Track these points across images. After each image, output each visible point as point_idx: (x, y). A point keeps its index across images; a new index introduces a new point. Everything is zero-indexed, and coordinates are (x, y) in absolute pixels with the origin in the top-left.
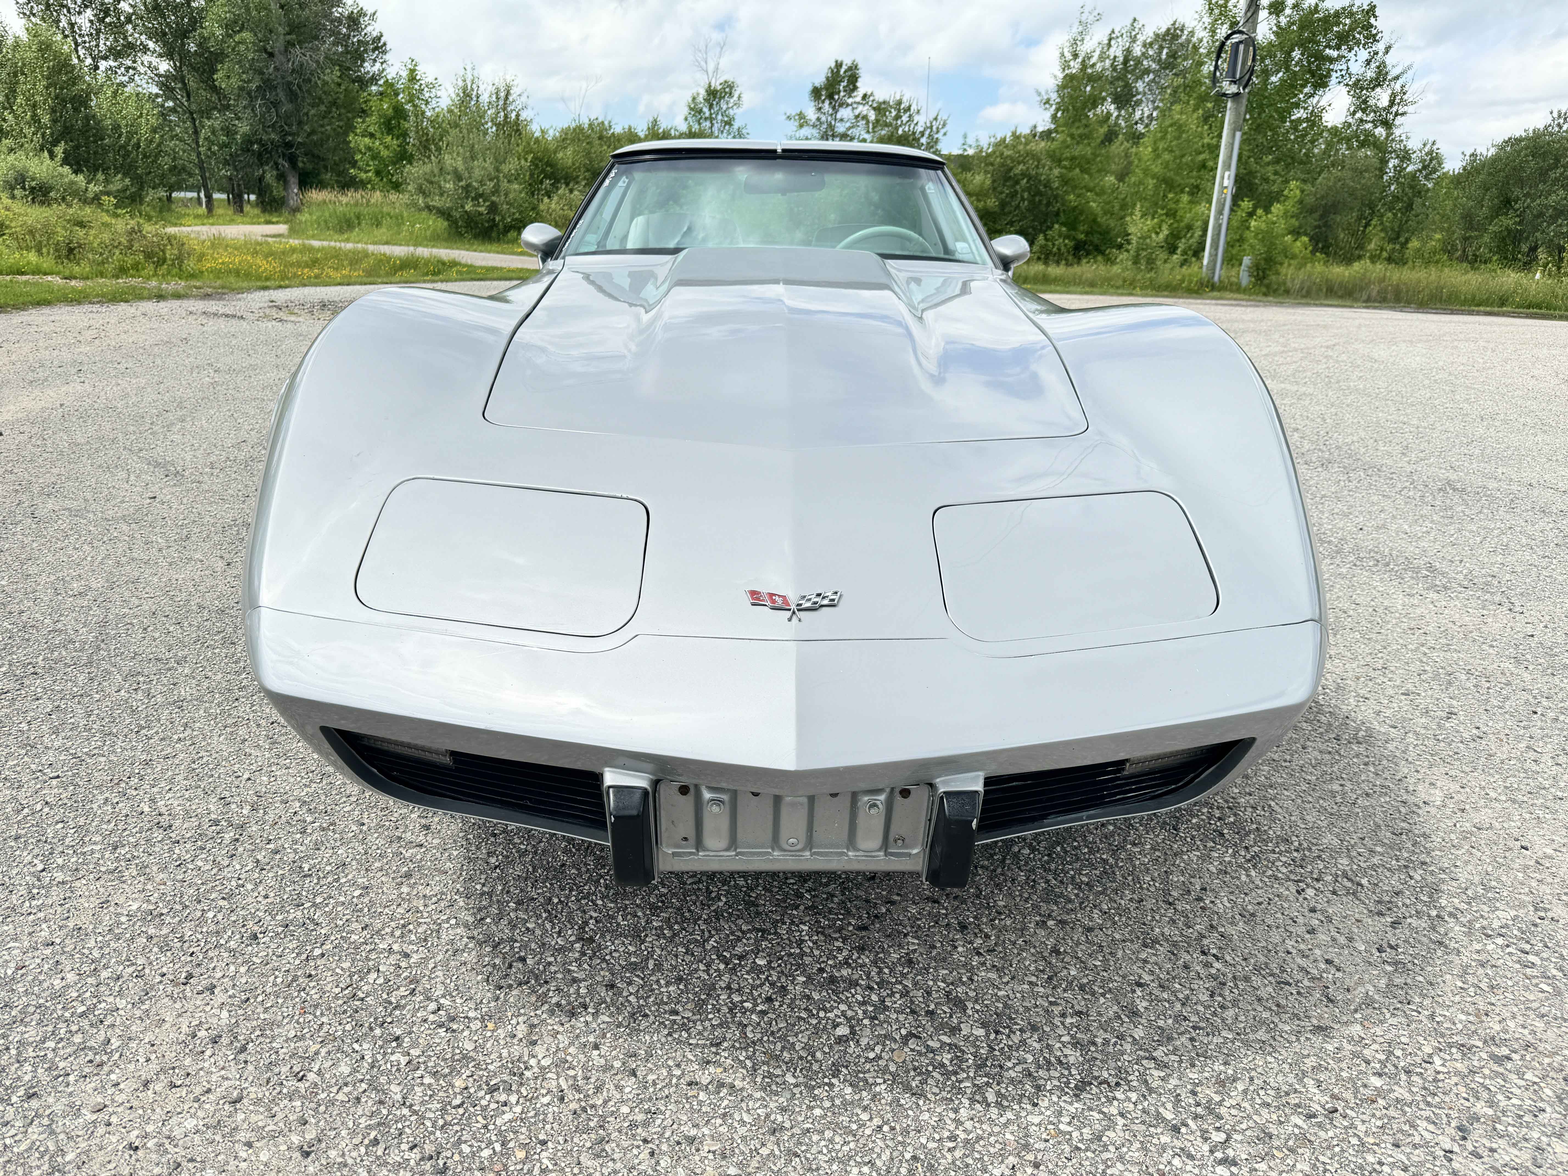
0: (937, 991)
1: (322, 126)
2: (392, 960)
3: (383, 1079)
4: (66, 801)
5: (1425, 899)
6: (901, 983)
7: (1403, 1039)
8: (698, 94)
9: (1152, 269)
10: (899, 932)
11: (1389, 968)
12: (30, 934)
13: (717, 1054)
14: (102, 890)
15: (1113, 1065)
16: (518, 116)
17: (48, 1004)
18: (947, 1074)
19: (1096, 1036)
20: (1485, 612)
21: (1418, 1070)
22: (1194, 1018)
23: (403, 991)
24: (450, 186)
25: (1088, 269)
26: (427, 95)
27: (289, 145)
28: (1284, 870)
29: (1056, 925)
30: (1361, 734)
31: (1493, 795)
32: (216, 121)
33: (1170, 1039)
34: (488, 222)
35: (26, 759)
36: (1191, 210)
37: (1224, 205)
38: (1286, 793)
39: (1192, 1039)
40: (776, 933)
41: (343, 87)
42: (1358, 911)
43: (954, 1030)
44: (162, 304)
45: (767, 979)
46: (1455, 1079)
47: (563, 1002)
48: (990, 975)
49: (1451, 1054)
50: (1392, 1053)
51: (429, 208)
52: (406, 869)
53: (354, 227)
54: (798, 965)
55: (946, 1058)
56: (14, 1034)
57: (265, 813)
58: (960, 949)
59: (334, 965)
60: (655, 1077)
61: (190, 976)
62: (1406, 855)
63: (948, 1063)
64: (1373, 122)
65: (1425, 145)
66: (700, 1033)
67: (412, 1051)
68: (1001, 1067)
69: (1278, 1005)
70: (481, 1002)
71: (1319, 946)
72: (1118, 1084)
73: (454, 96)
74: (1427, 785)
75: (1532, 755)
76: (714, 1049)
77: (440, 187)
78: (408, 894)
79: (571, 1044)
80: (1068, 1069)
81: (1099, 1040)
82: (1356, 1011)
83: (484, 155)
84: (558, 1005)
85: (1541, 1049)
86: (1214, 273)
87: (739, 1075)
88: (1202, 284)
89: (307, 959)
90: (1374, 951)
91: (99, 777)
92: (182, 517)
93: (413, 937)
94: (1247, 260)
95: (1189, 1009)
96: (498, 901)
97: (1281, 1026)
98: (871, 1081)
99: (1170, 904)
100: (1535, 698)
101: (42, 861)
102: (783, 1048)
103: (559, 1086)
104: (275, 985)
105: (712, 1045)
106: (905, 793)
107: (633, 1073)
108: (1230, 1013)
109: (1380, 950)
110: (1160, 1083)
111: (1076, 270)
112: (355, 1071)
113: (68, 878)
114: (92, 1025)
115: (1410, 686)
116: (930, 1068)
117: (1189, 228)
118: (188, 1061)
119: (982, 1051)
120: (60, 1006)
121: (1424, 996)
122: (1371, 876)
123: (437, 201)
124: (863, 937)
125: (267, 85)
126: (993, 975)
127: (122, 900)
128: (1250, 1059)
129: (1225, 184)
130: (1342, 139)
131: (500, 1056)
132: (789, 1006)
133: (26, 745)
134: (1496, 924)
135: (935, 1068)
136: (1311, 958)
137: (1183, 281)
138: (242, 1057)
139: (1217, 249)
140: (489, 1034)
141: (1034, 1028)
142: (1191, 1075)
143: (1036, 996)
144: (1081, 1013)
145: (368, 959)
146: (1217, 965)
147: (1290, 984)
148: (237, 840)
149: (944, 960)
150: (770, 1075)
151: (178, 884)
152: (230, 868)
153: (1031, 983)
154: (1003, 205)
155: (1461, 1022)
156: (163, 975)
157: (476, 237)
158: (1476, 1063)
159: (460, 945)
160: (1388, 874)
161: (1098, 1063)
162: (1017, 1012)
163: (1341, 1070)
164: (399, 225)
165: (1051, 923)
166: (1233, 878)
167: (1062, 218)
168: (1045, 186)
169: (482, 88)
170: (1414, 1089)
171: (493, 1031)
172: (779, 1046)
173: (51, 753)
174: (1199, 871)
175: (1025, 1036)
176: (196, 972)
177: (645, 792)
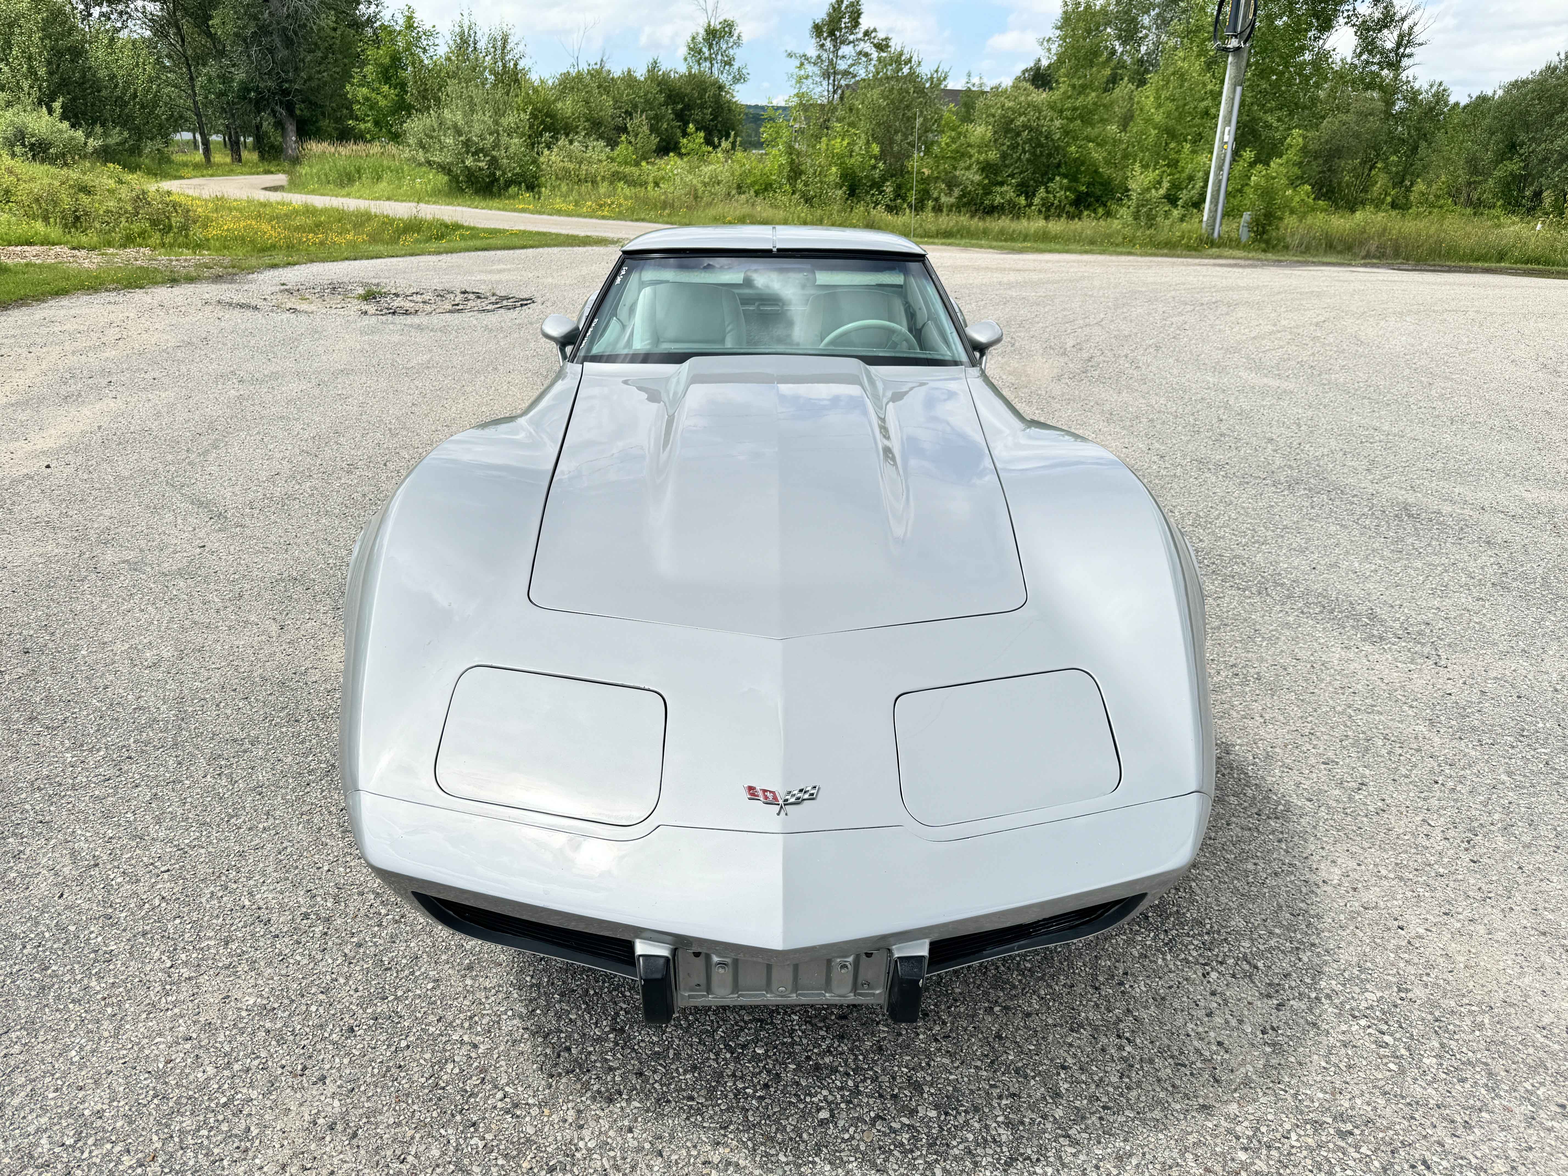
0: (901, 1077)
1: (319, 72)
2: (464, 1051)
3: (466, 1161)
4: (178, 896)
5: (1308, 981)
6: (872, 1069)
7: (1270, 1117)
8: (697, 34)
9: (1152, 225)
10: (873, 1021)
11: (1268, 1049)
12: (171, 1029)
13: (725, 1136)
14: (222, 985)
15: (1036, 1142)
16: (516, 65)
17: (197, 1096)
18: (905, 1153)
19: (1025, 1116)
20: (1413, 667)
21: (1277, 1145)
22: (1105, 1099)
23: (475, 1081)
24: (449, 141)
25: (1087, 225)
26: (425, 43)
27: (285, 92)
28: (1195, 954)
29: (1001, 1011)
30: (1281, 807)
31: (1384, 872)
32: (211, 69)
33: (1084, 1118)
34: (488, 177)
35: (138, 851)
36: (1192, 159)
37: (1224, 160)
38: (1207, 873)
39: (1101, 1119)
40: (772, 1023)
41: (339, 32)
42: (1250, 993)
43: (913, 1112)
44: (177, 290)
45: (764, 1067)
46: (1305, 1153)
47: (603, 1089)
48: (945, 1060)
49: (1305, 1130)
50: (1259, 1129)
51: (429, 163)
52: (467, 961)
53: (354, 181)
54: (790, 1053)
55: (905, 1137)
56: (174, 1124)
57: (346, 906)
58: (921, 1037)
59: (418, 1056)
60: (676, 1157)
61: (305, 1068)
62: (1299, 936)
63: (906, 1142)
64: (1378, 64)
65: (1431, 86)
66: (711, 1117)
67: (486, 1136)
68: (948, 1145)
69: (1173, 1086)
70: (538, 1090)
71: (1214, 1029)
72: (1038, 1160)
73: (451, 43)
74: (1329, 863)
75: (1425, 829)
76: (722, 1132)
77: (440, 141)
78: (472, 986)
79: (611, 1128)
80: (1000, 1146)
81: (1027, 1120)
82: (1235, 1090)
83: (483, 108)
84: (599, 1092)
85: (1378, 1124)
86: (1213, 229)
87: (742, 1155)
88: (1201, 240)
89: (396, 1051)
90: (1259, 1033)
91: (203, 870)
92: (232, 570)
93: (479, 1029)
94: (1247, 216)
95: (1101, 1090)
96: (545, 993)
97: (1173, 1105)
98: (845, 1159)
99: (1096, 989)
100: (1439, 766)
101: (169, 957)
102: (777, 1129)
103: (603, 1165)
104: (373, 1075)
105: (721, 1128)
106: (869, 955)
107: (660, 1154)
108: (1134, 1094)
109: (1264, 1032)
110: (1072, 1158)
111: (1077, 225)
112: (444, 1154)
113: (193, 974)
114: (233, 1115)
115: (1330, 754)
116: (892, 1147)
117: (1191, 178)
118: (313, 1146)
119: (934, 1131)
120: (206, 1098)
121: (1292, 1076)
122: (1267, 958)
123: (437, 158)
124: (842, 1026)
125: (263, 30)
126: (946, 1061)
127: (239, 995)
128: (1146, 1137)
129: (1226, 140)
130: (1347, 82)
131: (556, 1140)
132: (782, 1092)
133: (135, 836)
134: (1364, 1004)
135: (896, 1146)
136: (1206, 1040)
137: (1182, 237)
138: (355, 1142)
139: (1216, 205)
140: (546, 1119)
141: (976, 1109)
142: (1097, 1152)
143: (979, 1079)
144: (1015, 1095)
145: (445, 1050)
146: (1128, 1048)
147: (1185, 1066)
148: (326, 934)
149: (908, 1046)
150: (767, 1155)
151: (283, 979)
152: (324, 963)
153: (976, 1067)
154: (1004, 156)
155: (1318, 1099)
156: (283, 1067)
157: (477, 192)
158: (1324, 1138)
159: (517, 1036)
160: (1281, 956)
161: (1024, 1141)
162: (963, 1095)
163: (1216, 1145)
164: (399, 179)
165: (997, 1009)
166: (1151, 962)
167: (1063, 170)
168: (1047, 138)
169: (479, 35)
170: (1271, 1163)
171: (549, 1116)
172: (774, 1128)
173: (158, 845)
174: (1124, 955)
175: (968, 1117)
176: (309, 1063)
177: (667, 959)
